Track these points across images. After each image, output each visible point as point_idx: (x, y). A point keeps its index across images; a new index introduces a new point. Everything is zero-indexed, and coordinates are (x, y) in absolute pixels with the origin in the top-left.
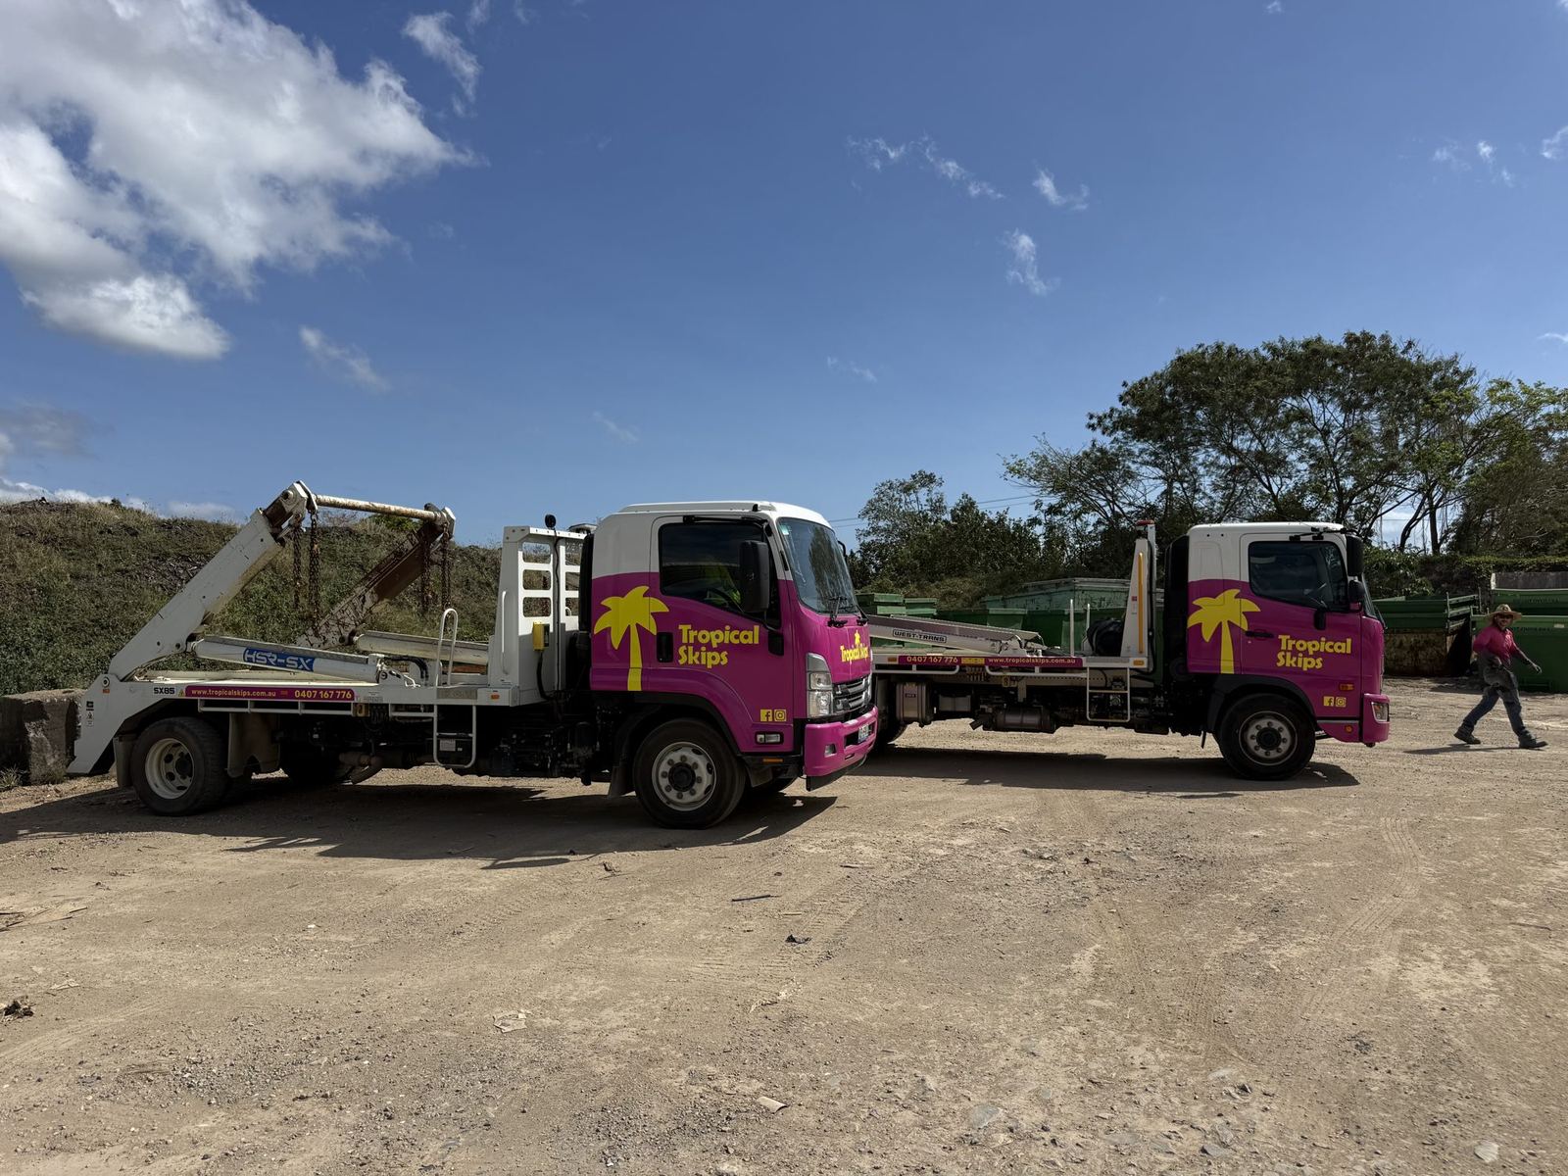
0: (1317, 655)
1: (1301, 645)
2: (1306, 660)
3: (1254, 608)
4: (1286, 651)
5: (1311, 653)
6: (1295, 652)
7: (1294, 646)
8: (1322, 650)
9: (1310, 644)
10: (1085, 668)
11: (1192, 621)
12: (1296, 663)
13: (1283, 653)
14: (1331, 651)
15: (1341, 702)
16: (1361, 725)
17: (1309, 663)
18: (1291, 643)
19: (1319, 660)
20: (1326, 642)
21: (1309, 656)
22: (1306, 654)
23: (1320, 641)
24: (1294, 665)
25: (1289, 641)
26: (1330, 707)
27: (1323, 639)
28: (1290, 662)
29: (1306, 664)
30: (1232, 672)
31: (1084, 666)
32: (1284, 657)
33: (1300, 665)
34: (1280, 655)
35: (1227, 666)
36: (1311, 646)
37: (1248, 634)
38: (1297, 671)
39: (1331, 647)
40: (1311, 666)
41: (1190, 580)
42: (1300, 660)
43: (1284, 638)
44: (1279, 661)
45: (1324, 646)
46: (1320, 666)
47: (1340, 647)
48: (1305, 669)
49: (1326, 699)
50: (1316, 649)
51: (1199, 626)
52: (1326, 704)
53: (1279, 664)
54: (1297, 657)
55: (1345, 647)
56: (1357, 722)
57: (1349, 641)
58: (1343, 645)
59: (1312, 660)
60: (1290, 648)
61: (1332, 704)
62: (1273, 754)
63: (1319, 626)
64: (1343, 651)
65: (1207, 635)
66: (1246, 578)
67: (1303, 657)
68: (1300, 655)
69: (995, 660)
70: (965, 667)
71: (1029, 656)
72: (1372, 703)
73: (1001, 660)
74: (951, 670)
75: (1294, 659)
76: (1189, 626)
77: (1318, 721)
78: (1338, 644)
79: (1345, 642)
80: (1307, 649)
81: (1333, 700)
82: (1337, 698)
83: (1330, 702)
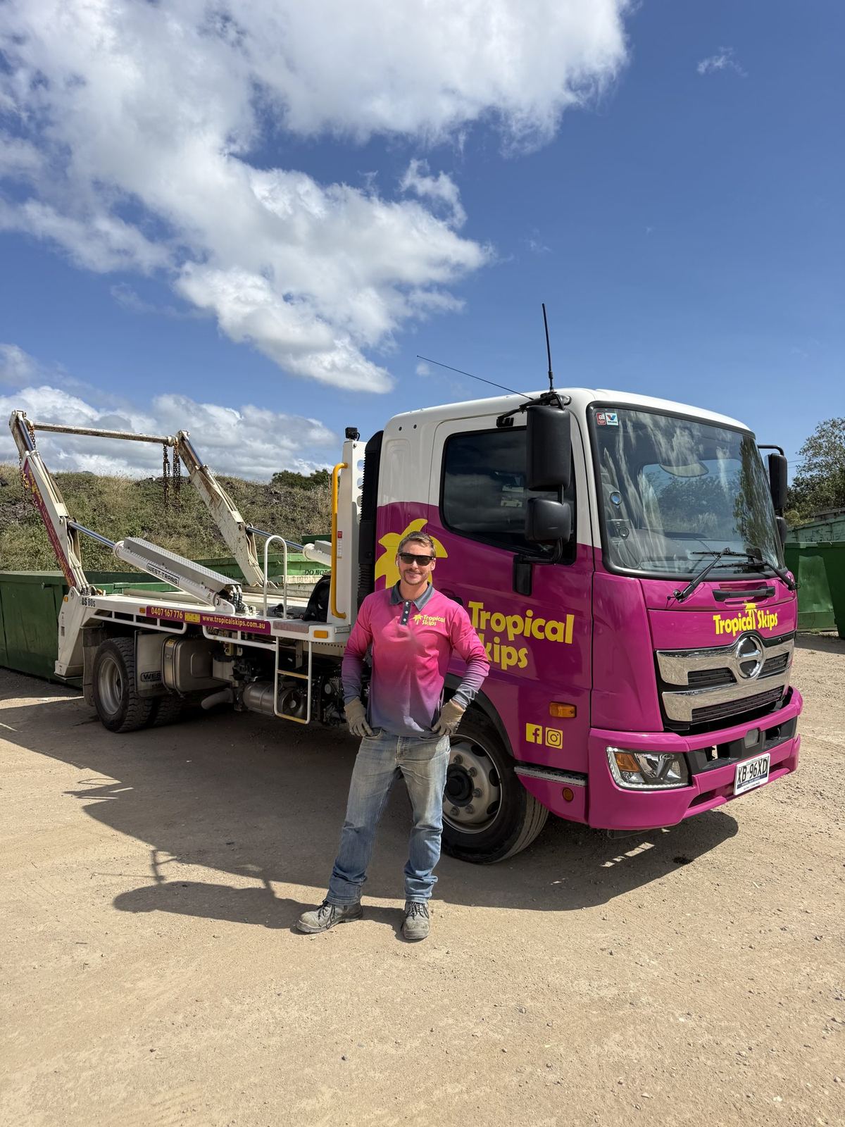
0: (519, 641)
1: (499, 622)
2: (505, 649)
3: (443, 552)
5: (511, 638)
6: (489, 634)
7: (488, 621)
8: (527, 633)
9: (510, 620)
10: (274, 638)
11: (379, 570)
14: (541, 636)
16: (587, 787)
17: (509, 656)
18: (486, 616)
19: (524, 651)
20: (534, 618)
21: (508, 644)
22: (504, 638)
23: (524, 616)
25: (483, 613)
26: (536, 744)
27: (530, 613)
29: (504, 658)
31: (272, 634)
36: (512, 624)
39: (541, 629)
40: (512, 663)
41: (379, 504)
42: (497, 647)
43: (476, 606)
45: (531, 626)
46: (523, 663)
47: (554, 631)
48: (504, 667)
50: (518, 631)
52: (530, 738)
54: (493, 643)
55: (565, 632)
56: (581, 783)
57: (570, 619)
58: (560, 626)
59: (512, 650)
60: (483, 625)
61: (539, 741)
63: (521, 588)
64: (560, 637)
66: (435, 501)
67: (500, 644)
68: (497, 640)
69: (208, 619)
70: (190, 626)
71: (233, 615)
72: (610, 749)
73: (211, 619)
74: (181, 628)
75: (489, 645)
76: (376, 579)
77: (516, 769)
78: (552, 624)
79: (564, 621)
80: (506, 629)
81: (540, 732)
82: (547, 729)
83: (536, 734)
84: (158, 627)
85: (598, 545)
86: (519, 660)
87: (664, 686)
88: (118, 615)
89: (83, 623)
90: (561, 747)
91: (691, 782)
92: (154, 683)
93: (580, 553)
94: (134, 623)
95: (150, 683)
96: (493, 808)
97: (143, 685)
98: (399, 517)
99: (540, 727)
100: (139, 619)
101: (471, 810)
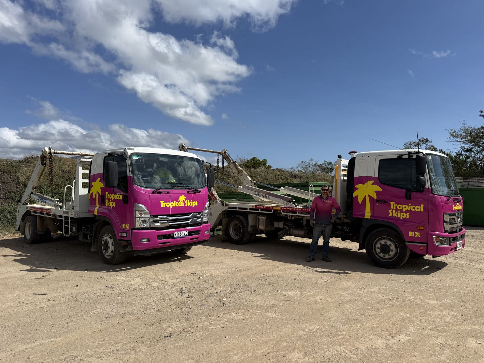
0: (407, 212)
1: (400, 207)
2: (402, 214)
3: (380, 189)
4: (393, 209)
5: (404, 211)
6: (397, 210)
7: (396, 207)
8: (409, 209)
9: (404, 206)
11: (355, 194)
12: (397, 215)
13: (391, 210)
14: (413, 210)
15: (418, 235)
16: (427, 246)
17: (403, 215)
18: (395, 205)
19: (408, 214)
20: (411, 206)
21: (403, 212)
22: (402, 211)
23: (408, 205)
24: (396, 216)
26: (412, 236)
27: (410, 204)
28: (395, 215)
29: (402, 216)
30: (369, 218)
32: (392, 212)
33: (399, 216)
34: (390, 211)
35: (368, 214)
36: (404, 207)
37: (377, 201)
38: (397, 219)
39: (414, 208)
40: (404, 217)
41: (355, 177)
42: (399, 214)
43: (392, 203)
44: (390, 214)
45: (410, 207)
46: (408, 217)
47: (418, 209)
48: (401, 218)
49: (410, 233)
50: (406, 209)
51: (357, 197)
52: (410, 235)
53: (390, 215)
54: (398, 212)
55: (421, 209)
56: (426, 245)
57: (422, 206)
58: (419, 207)
59: (404, 214)
60: (395, 208)
61: (413, 236)
62: (387, 256)
63: (408, 198)
64: (419, 210)
65: (360, 201)
66: (377, 176)
67: (400, 212)
68: (399, 211)
69: (284, 208)
70: (275, 211)
71: (295, 207)
72: (433, 236)
73: (286, 208)
74: (271, 211)
75: (397, 213)
76: (354, 197)
77: (406, 243)
78: (417, 207)
79: (421, 206)
80: (402, 209)
81: (413, 234)
82: (416, 233)
83: (412, 234)
84: (260, 211)
85: (430, 187)
86: (407, 216)
87: (445, 222)
88: (239, 208)
89: (222, 211)
90: (419, 237)
91: (450, 245)
92: (253, 229)
93: (425, 190)
94: (248, 210)
95: (252, 229)
96: (396, 254)
97: (250, 229)
98: (363, 180)
99: (414, 232)
100: (250, 209)
101: (390, 255)
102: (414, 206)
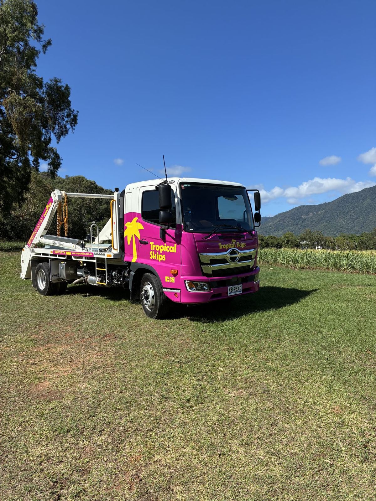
0: (163, 253)
1: (158, 248)
2: (160, 256)
3: (143, 228)
4: (153, 251)
5: (161, 252)
6: (155, 252)
8: (165, 250)
9: (161, 247)
10: (95, 258)
11: (125, 234)
12: (156, 258)
14: (168, 251)
17: (161, 257)
19: (164, 256)
20: (166, 246)
21: (160, 254)
22: (159, 252)
23: (164, 246)
25: (154, 245)
26: (168, 282)
27: (166, 244)
28: (154, 257)
30: (137, 261)
32: (153, 254)
33: (158, 259)
34: (151, 253)
35: (135, 258)
37: (141, 242)
38: (156, 262)
39: (169, 249)
40: (161, 259)
41: (124, 213)
43: (151, 243)
45: (166, 248)
46: (165, 259)
48: (160, 261)
49: (167, 278)
50: (163, 250)
52: (166, 281)
53: (150, 258)
54: (157, 254)
56: (179, 291)
58: (173, 248)
59: (161, 256)
60: (154, 249)
61: (169, 281)
63: (163, 237)
64: (173, 251)
65: (129, 242)
66: (140, 211)
69: (73, 253)
72: (186, 281)
74: (65, 256)
75: (156, 255)
78: (171, 247)
79: (174, 246)
80: (160, 250)
81: (169, 279)
82: (171, 277)
83: (168, 279)
84: (57, 257)
85: (182, 224)
86: (163, 259)
87: (202, 263)
88: (43, 254)
89: (30, 258)
91: (211, 290)
92: (57, 278)
93: (177, 226)
97: (53, 279)
98: (131, 216)
99: (169, 277)
102: (168, 247)
